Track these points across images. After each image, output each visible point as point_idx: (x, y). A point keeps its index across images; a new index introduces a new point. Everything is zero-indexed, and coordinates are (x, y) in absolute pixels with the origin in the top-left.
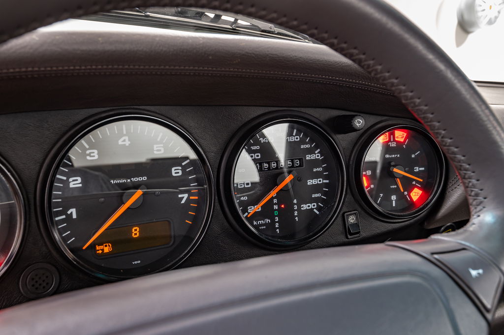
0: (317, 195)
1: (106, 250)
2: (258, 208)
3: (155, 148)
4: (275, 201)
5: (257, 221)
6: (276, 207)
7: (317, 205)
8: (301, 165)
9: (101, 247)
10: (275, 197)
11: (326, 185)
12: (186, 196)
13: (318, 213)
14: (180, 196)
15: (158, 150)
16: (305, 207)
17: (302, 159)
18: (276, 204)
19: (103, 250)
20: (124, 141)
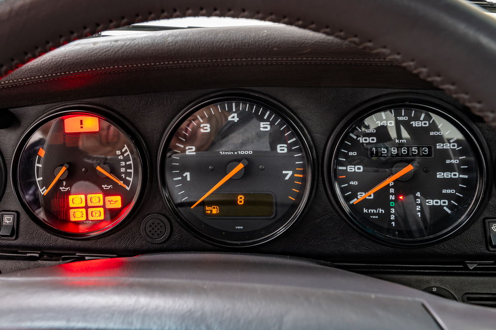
0: (449, 191)
1: (215, 211)
2: (370, 195)
3: (262, 126)
4: (392, 190)
5: (368, 208)
6: (392, 197)
7: (449, 202)
8: (429, 154)
9: (210, 208)
10: (392, 187)
11: (463, 181)
12: (290, 173)
13: (449, 212)
14: (284, 172)
15: (264, 128)
16: (431, 202)
17: (431, 147)
18: (392, 194)
19: (211, 211)
20: (233, 117)
